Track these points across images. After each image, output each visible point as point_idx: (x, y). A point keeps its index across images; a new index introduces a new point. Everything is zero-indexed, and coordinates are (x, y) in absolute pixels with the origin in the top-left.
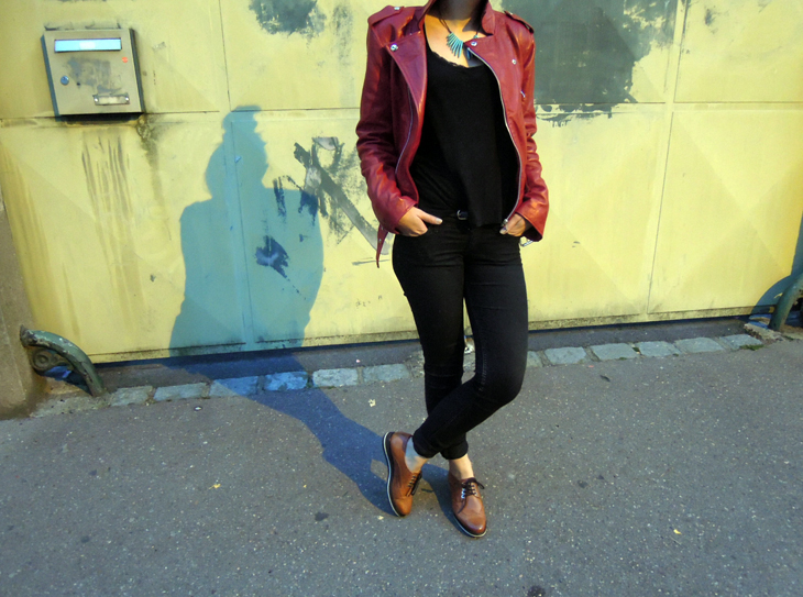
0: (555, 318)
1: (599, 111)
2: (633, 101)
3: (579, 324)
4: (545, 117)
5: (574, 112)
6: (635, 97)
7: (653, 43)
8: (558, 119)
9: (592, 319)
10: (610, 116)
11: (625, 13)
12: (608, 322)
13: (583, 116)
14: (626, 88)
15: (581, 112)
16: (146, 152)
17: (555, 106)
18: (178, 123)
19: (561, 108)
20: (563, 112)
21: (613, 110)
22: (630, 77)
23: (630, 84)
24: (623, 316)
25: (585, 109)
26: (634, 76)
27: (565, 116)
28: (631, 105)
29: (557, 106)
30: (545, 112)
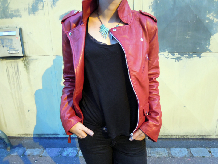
0: (175, 134)
1: (195, 56)
2: (210, 51)
3: (185, 138)
4: (172, 58)
5: (184, 56)
6: (211, 50)
8: (178, 58)
9: (191, 136)
10: (200, 57)
11: (207, 16)
12: (198, 137)
13: (188, 57)
14: (207, 46)
15: (187, 56)
16: (26, 69)
17: (176, 54)
18: (36, 59)
19: (179, 54)
20: (180, 56)
21: (202, 55)
22: (209, 42)
23: (209, 45)
24: (204, 136)
25: (189, 55)
26: (211, 41)
27: (181, 57)
28: (210, 53)
29: (177, 53)
30: (172, 56)
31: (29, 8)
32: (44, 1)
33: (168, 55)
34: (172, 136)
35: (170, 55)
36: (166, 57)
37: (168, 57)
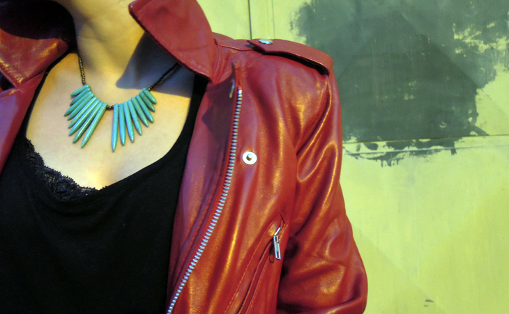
1: (439, 147)
2: (481, 133)
4: (371, 156)
5: (406, 149)
6: (483, 129)
7: (499, 67)
8: (387, 158)
10: (454, 152)
11: (456, 37)
13: (418, 153)
14: (470, 119)
15: (415, 149)
17: (381, 144)
19: (389, 145)
20: (392, 150)
21: (457, 145)
22: (474, 107)
23: (475, 115)
25: (419, 145)
26: (478, 106)
27: (395, 154)
28: (480, 138)
29: (384, 143)
30: (374, 151)
33: (358, 149)
35: (364, 149)
36: (353, 155)
37: (358, 155)
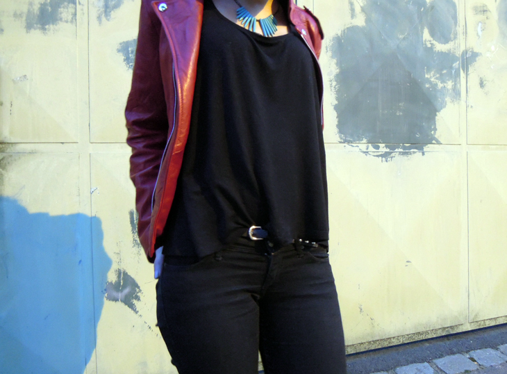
0: (396, 335)
1: (415, 150)
2: (439, 143)
3: (417, 339)
4: (376, 154)
5: (396, 150)
6: (439, 140)
7: (448, 99)
8: (385, 155)
9: (427, 333)
10: (423, 154)
11: (426, 76)
12: (440, 333)
13: (404, 154)
14: (433, 132)
15: (402, 150)
17: (382, 145)
19: (386, 147)
20: (388, 150)
21: (425, 149)
22: (435, 124)
23: (435, 129)
24: (451, 327)
25: (404, 148)
26: (437, 123)
27: (390, 153)
28: (438, 146)
29: (384, 145)
30: (375, 150)
31: (29, 11)
32: (79, 3)
33: (367, 149)
34: (390, 338)
35: (371, 148)
36: (364, 152)
37: (367, 152)
